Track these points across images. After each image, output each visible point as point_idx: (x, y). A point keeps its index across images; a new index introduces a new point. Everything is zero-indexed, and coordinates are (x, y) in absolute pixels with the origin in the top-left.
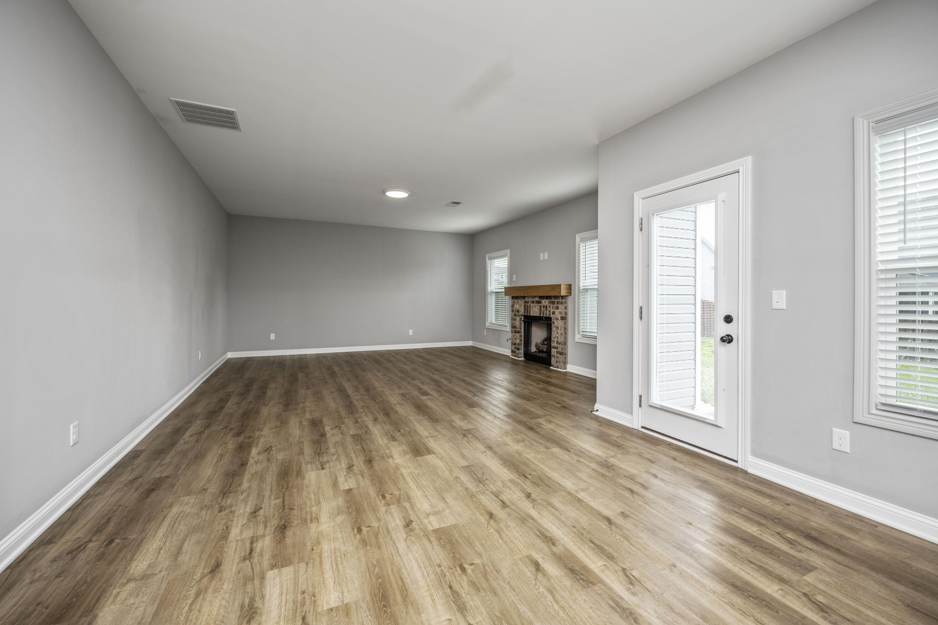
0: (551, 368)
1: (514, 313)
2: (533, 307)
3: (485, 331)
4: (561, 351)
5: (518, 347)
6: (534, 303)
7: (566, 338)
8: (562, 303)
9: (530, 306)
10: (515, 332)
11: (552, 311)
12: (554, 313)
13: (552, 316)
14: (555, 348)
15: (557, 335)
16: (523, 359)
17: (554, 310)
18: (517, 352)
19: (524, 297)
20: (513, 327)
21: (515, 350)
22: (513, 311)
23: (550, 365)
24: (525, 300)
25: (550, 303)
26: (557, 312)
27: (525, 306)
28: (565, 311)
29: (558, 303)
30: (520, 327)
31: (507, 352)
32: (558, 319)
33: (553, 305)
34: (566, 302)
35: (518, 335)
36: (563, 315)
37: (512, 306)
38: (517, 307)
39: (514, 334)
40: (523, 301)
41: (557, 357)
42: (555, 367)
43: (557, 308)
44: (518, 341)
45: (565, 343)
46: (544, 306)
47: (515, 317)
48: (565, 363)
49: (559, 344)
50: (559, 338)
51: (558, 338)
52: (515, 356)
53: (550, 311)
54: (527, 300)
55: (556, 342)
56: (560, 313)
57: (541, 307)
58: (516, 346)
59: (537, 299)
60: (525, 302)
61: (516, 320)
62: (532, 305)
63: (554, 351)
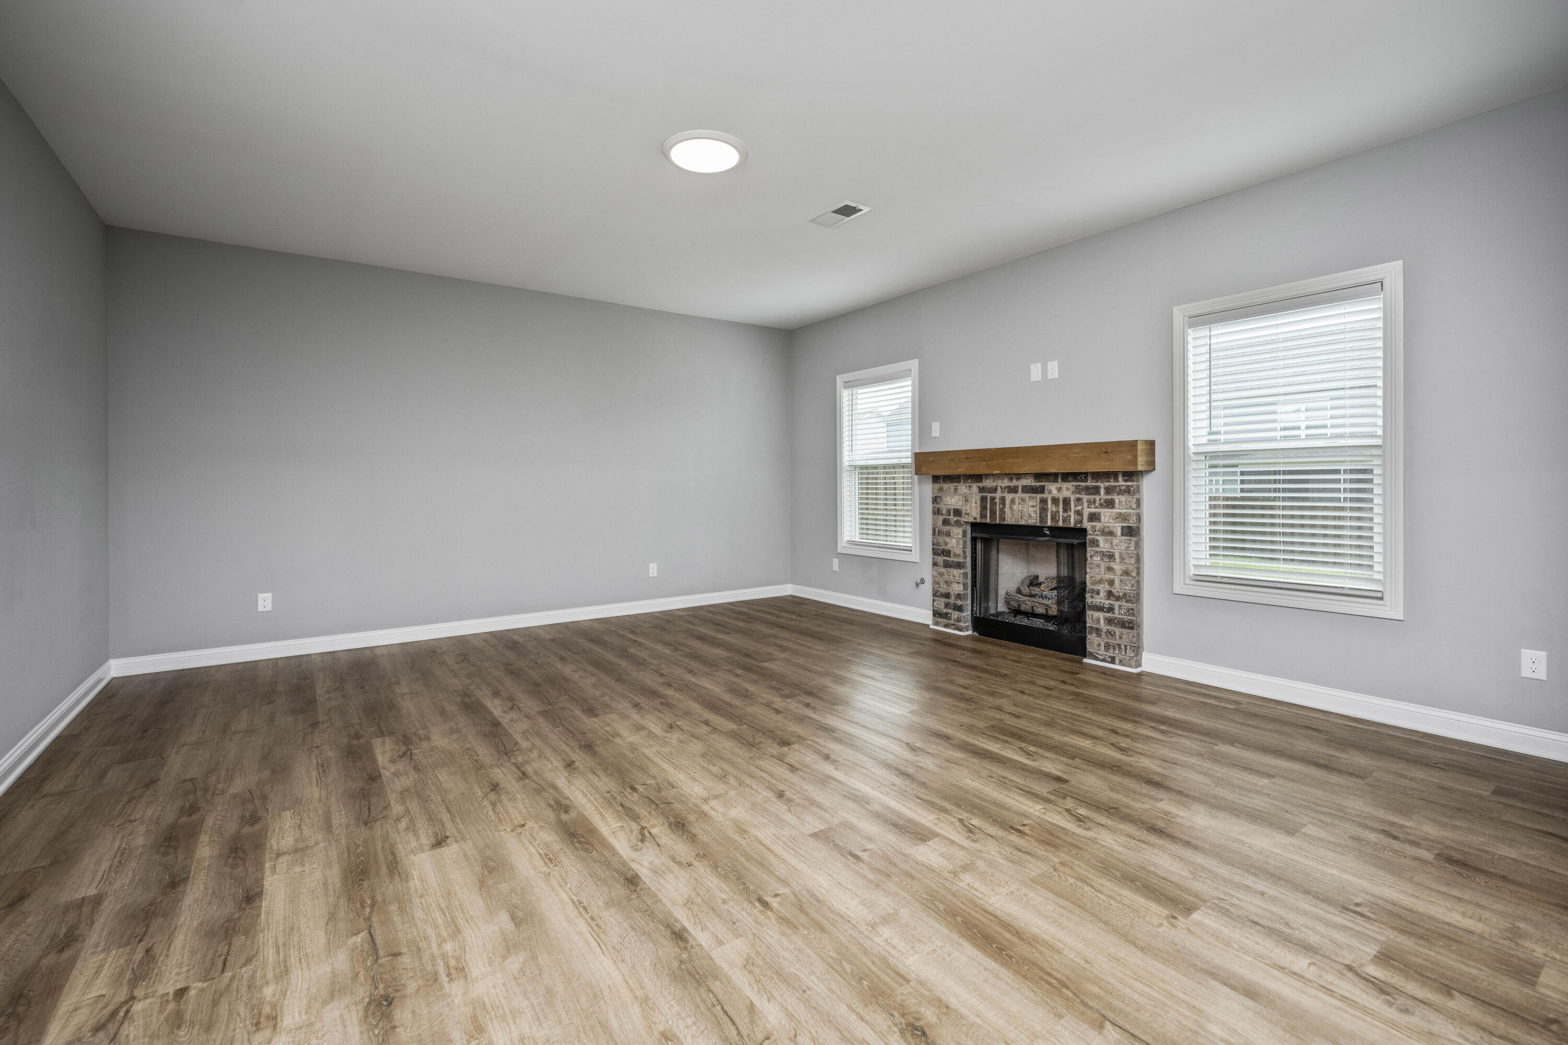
0: (1086, 660)
1: (941, 518)
2: (1013, 501)
3: (836, 562)
4: (1126, 618)
5: (959, 603)
6: (1016, 492)
7: (1138, 582)
8: (1128, 491)
9: (1003, 500)
10: (947, 565)
11: (1087, 512)
12: (1094, 517)
13: (1087, 525)
14: (1100, 609)
15: (1109, 576)
16: (970, 632)
17: (1093, 510)
18: (955, 615)
19: (978, 478)
20: (939, 552)
21: (945, 611)
22: (937, 512)
23: (1084, 654)
24: (980, 485)
25: (1078, 490)
26: (1107, 515)
27: (983, 499)
28: (1137, 511)
29: (1109, 490)
30: (964, 552)
31: (922, 615)
32: (1111, 533)
33: (1092, 497)
34: (1138, 489)
35: (956, 572)
36: (1132, 523)
37: (935, 500)
38: (952, 501)
39: (942, 570)
40: (975, 487)
41: (1110, 634)
42: (1104, 660)
43: (1110, 504)
44: (957, 588)
45: (1135, 598)
46: (1055, 501)
47: (947, 528)
48: (1137, 649)
49: (1118, 599)
50: (1117, 582)
51: (1111, 583)
52: (946, 626)
53: (1079, 513)
54: (988, 483)
55: (1102, 594)
56: (1122, 517)
57: (1044, 501)
58: (952, 600)
59: (1028, 482)
60: (982, 490)
61: (948, 534)
62: (1009, 497)
63: (1094, 618)
